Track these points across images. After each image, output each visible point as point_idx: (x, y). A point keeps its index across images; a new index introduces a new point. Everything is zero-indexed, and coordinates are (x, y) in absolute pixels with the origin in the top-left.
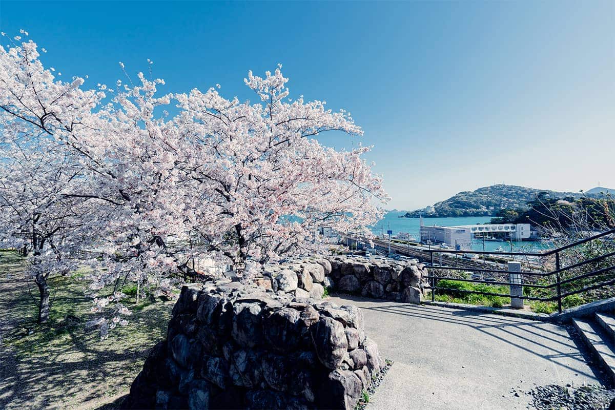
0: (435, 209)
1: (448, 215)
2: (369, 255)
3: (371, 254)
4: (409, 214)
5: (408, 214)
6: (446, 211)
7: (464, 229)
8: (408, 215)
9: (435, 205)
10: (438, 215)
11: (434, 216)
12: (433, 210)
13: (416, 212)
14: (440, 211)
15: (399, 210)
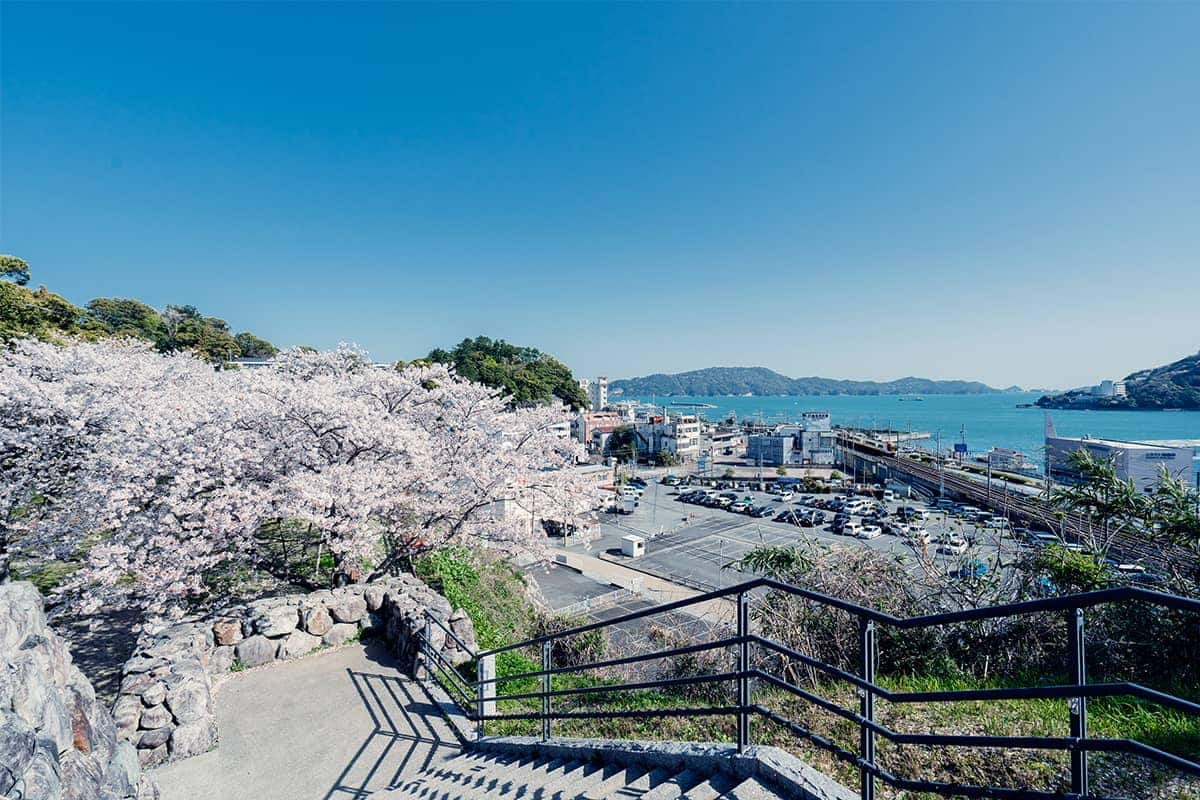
0: (1128, 387)
1: (1170, 405)
2: (891, 498)
3: (898, 495)
4: (1049, 400)
5: (1044, 399)
6: (1164, 394)
7: (1173, 452)
8: (1045, 402)
9: (1129, 378)
10: (1134, 404)
11: (1122, 406)
12: (1122, 390)
13: (1067, 394)
14: (1144, 394)
15: (1026, 388)
